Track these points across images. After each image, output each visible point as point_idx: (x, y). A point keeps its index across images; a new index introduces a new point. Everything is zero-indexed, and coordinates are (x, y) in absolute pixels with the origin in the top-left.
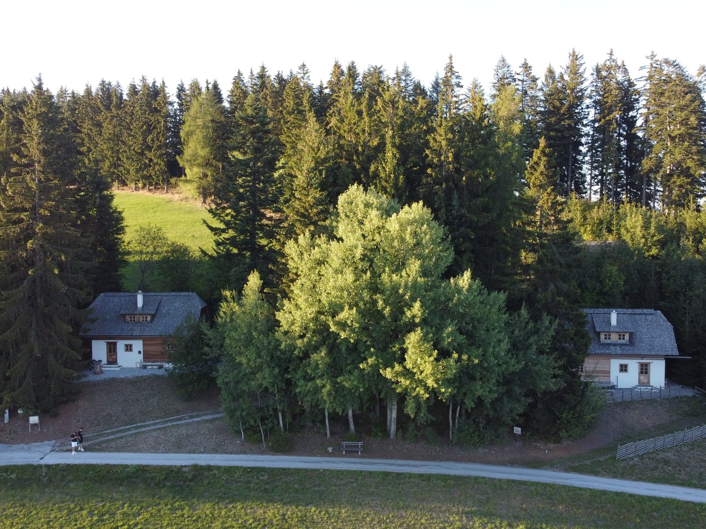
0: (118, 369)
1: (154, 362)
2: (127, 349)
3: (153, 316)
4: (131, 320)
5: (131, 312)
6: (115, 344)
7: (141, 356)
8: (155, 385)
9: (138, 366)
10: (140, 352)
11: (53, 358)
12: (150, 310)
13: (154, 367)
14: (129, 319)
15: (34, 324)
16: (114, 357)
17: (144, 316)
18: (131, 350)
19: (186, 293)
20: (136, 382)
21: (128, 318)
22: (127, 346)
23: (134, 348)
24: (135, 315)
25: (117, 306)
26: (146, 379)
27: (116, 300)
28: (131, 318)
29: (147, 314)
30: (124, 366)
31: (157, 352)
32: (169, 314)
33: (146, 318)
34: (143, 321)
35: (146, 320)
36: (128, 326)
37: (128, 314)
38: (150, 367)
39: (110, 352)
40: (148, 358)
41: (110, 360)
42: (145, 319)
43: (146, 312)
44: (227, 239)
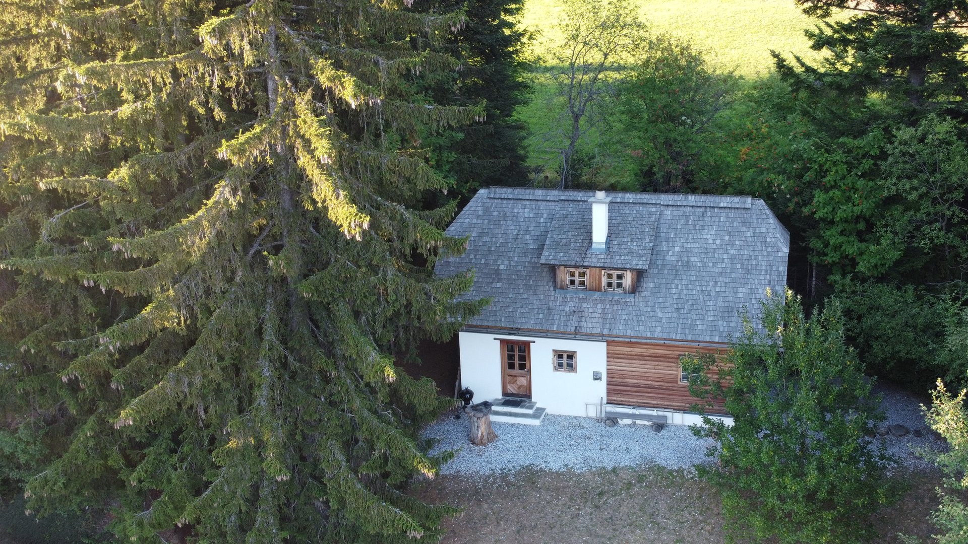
0: (536, 422)
1: (640, 406)
2: (560, 365)
3: (640, 275)
4: (572, 282)
5: (575, 258)
6: (525, 348)
7: (601, 388)
8: (662, 507)
9: (592, 413)
10: (597, 377)
11: (340, 456)
12: (630, 253)
13: (639, 422)
14: (568, 278)
15: (270, 336)
16: (522, 381)
17: (615, 273)
18: (571, 367)
19: (736, 201)
20: (601, 494)
21: (564, 276)
22: (560, 356)
23: (579, 361)
24: (587, 267)
25: (527, 231)
26: (630, 485)
27: (525, 212)
28: (572, 274)
29: (625, 269)
30: (550, 410)
31: (647, 378)
32: (688, 265)
33: (620, 277)
34: (610, 285)
35: (619, 285)
36: (565, 301)
37: (566, 266)
38: (629, 421)
39: (511, 366)
40: (621, 393)
41: (511, 389)
42: (614, 281)
43: (618, 261)
44: (847, 28)
